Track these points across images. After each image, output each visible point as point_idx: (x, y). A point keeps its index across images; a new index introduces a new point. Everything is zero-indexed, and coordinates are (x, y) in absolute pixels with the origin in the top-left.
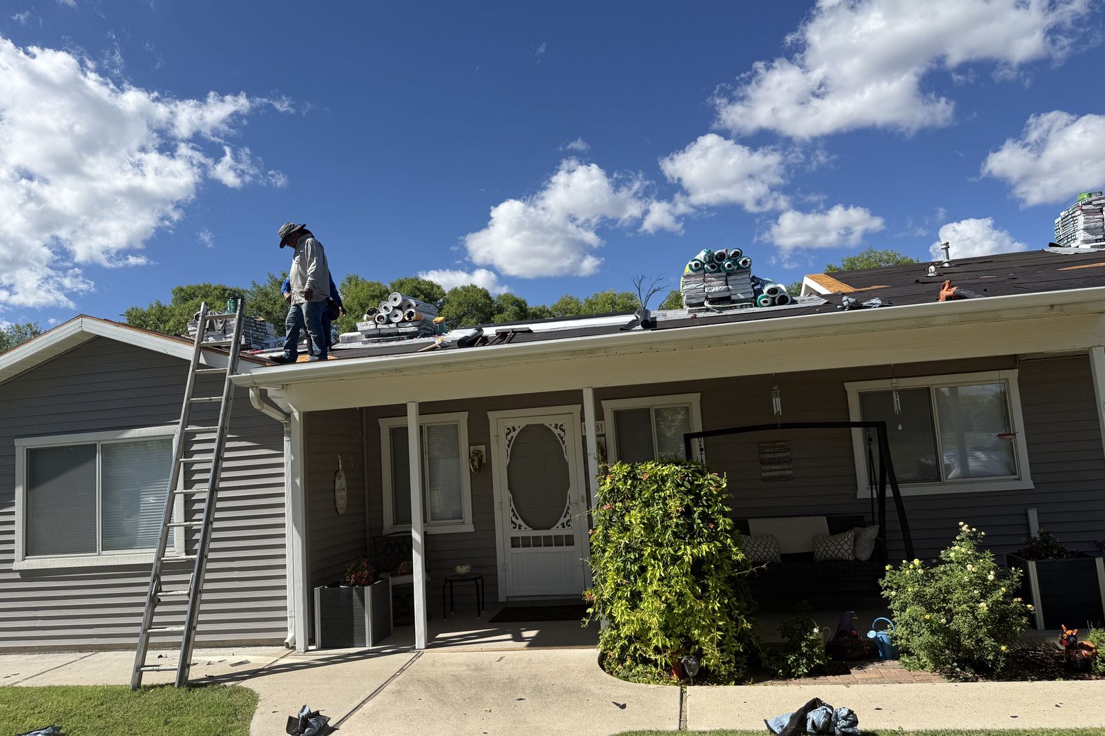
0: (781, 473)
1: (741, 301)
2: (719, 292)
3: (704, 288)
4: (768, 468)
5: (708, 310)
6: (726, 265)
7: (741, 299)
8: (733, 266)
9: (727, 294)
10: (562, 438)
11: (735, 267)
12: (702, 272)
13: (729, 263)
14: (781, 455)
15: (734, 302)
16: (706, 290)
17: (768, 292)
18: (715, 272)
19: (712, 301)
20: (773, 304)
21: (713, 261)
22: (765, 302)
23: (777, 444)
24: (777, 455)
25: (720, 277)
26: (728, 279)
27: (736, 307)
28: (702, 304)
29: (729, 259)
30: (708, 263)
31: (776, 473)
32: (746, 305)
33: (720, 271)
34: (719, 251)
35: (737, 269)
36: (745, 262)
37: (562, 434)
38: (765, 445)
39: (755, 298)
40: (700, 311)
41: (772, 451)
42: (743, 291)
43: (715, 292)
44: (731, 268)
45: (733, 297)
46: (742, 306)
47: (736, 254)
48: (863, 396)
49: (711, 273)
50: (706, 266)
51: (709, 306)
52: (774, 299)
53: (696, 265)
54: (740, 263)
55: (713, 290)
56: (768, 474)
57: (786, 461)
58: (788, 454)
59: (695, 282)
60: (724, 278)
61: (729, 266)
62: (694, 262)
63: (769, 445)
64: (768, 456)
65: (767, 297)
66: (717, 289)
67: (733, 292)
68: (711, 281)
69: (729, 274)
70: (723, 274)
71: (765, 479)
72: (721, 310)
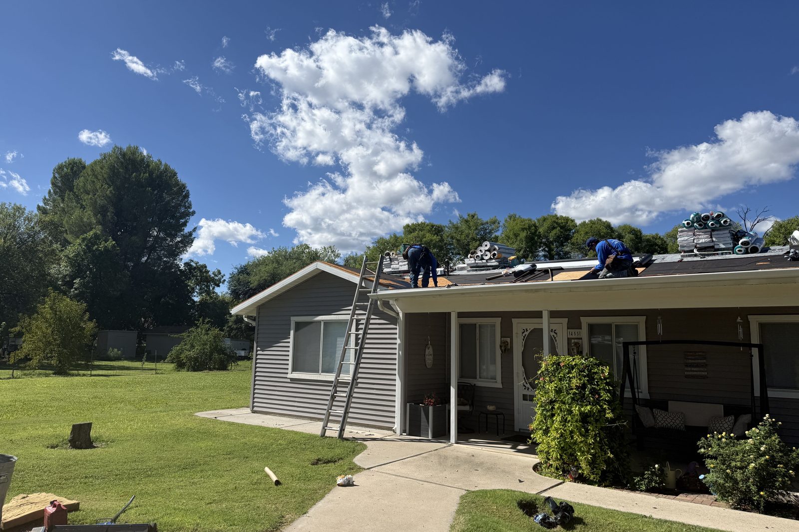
0: (699, 373)
1: (724, 249)
2: (705, 242)
3: (694, 240)
4: (689, 369)
5: (696, 255)
6: (710, 224)
7: (722, 248)
8: (716, 225)
9: (712, 244)
10: (555, 338)
11: (718, 226)
12: (693, 228)
13: (712, 222)
14: (699, 361)
15: (718, 250)
16: (695, 242)
17: (742, 244)
18: (702, 229)
19: (700, 249)
20: (747, 253)
21: (700, 221)
22: (739, 251)
23: (697, 354)
24: (697, 361)
25: (706, 232)
26: (713, 233)
27: (718, 254)
28: (692, 251)
29: (713, 219)
30: (697, 222)
31: (695, 373)
32: (726, 253)
33: (706, 228)
34: (705, 214)
35: (720, 226)
36: (725, 222)
37: (555, 335)
38: (689, 353)
39: (734, 247)
40: (690, 256)
41: (693, 358)
42: (724, 242)
43: (702, 243)
44: (714, 226)
45: (716, 247)
46: (723, 253)
47: (719, 216)
48: (762, 326)
49: (699, 229)
50: (695, 224)
51: (697, 252)
52: (747, 249)
53: (688, 224)
54: (722, 222)
55: (701, 241)
56: (690, 373)
57: (703, 366)
58: (705, 361)
59: (687, 236)
60: (710, 233)
61: (712, 224)
62: (687, 222)
63: (691, 354)
64: (690, 361)
65: (742, 247)
66: (703, 241)
67: (716, 243)
68: (699, 235)
69: (713, 230)
70: (708, 230)
71: (687, 377)
72: (704, 256)
